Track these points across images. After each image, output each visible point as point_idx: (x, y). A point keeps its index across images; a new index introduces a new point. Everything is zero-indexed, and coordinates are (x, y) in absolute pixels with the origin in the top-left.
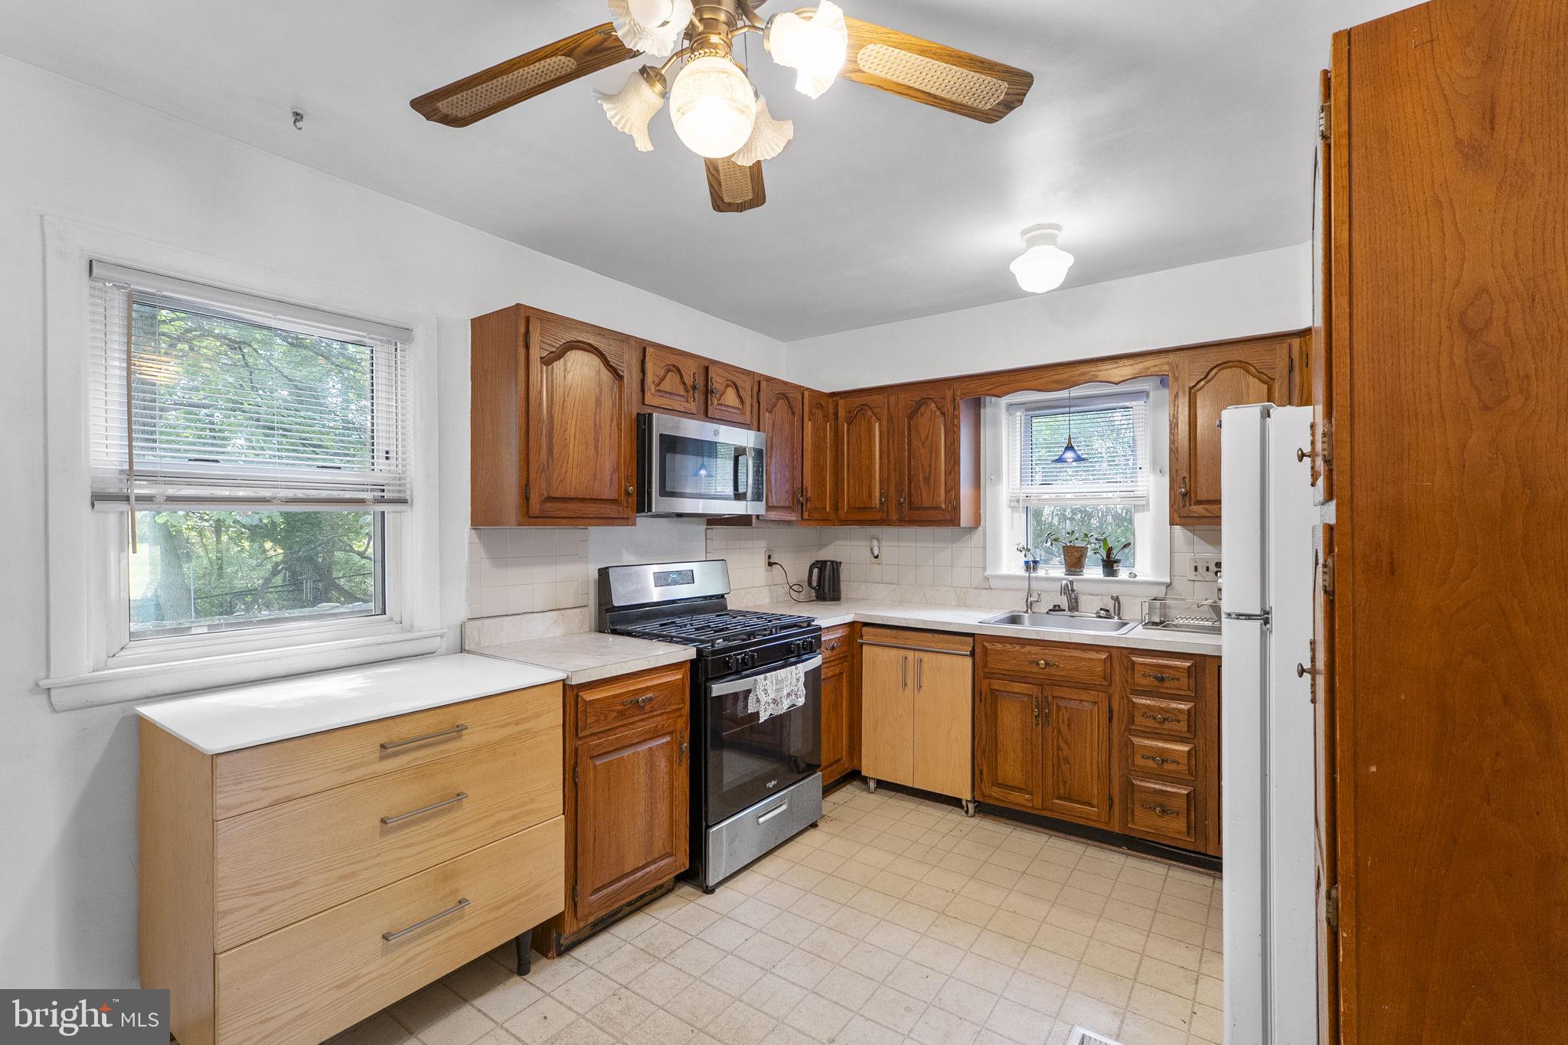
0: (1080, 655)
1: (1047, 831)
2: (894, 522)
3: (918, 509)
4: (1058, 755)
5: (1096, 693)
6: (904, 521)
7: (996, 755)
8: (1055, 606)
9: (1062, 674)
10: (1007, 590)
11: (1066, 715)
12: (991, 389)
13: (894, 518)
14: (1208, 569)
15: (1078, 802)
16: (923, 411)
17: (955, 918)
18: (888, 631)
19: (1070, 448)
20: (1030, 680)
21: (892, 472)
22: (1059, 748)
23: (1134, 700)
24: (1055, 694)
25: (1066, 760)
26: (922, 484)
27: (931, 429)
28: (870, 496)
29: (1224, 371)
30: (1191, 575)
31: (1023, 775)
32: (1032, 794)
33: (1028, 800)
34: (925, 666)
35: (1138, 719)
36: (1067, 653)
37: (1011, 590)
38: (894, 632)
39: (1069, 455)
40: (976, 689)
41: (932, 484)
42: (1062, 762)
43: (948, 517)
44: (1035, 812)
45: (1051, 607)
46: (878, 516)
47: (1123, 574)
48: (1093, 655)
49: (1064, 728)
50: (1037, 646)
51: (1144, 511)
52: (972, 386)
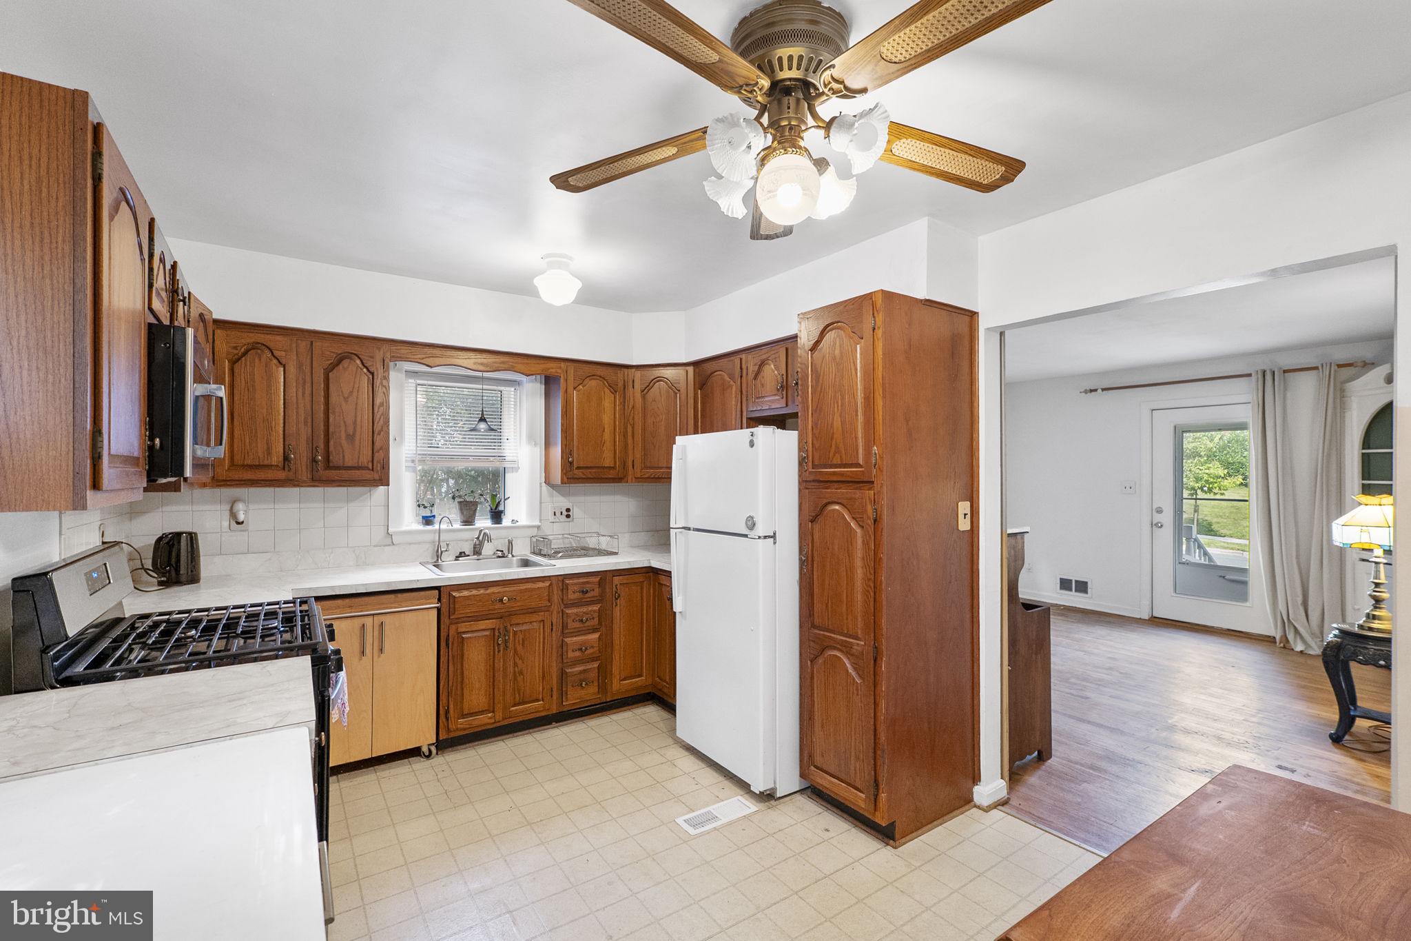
0: (532, 587)
1: (499, 738)
2: (305, 482)
3: (337, 468)
4: (514, 670)
5: (542, 613)
6: (316, 480)
7: (462, 689)
8: (461, 553)
9: (518, 604)
10: (410, 544)
11: (521, 636)
12: (423, 359)
13: (305, 478)
14: (561, 513)
15: (529, 702)
16: (346, 366)
17: (541, 821)
18: (339, 602)
19: (482, 419)
20: (493, 616)
21: (302, 426)
22: (515, 665)
23: (567, 611)
24: (513, 622)
25: (521, 673)
26: (344, 442)
27: (356, 386)
28: (269, 452)
29: (593, 381)
30: (551, 518)
31: (486, 698)
32: (493, 712)
33: (490, 718)
34: (386, 628)
35: (571, 625)
36: (523, 587)
37: (415, 543)
38: (347, 601)
39: (482, 426)
40: (442, 635)
41: (357, 442)
42: (518, 675)
43: (377, 477)
44: (498, 724)
45: (458, 554)
46: (281, 475)
47: (506, 521)
48: (540, 585)
49: (519, 648)
50: (499, 586)
51: (513, 472)
52: (403, 351)
